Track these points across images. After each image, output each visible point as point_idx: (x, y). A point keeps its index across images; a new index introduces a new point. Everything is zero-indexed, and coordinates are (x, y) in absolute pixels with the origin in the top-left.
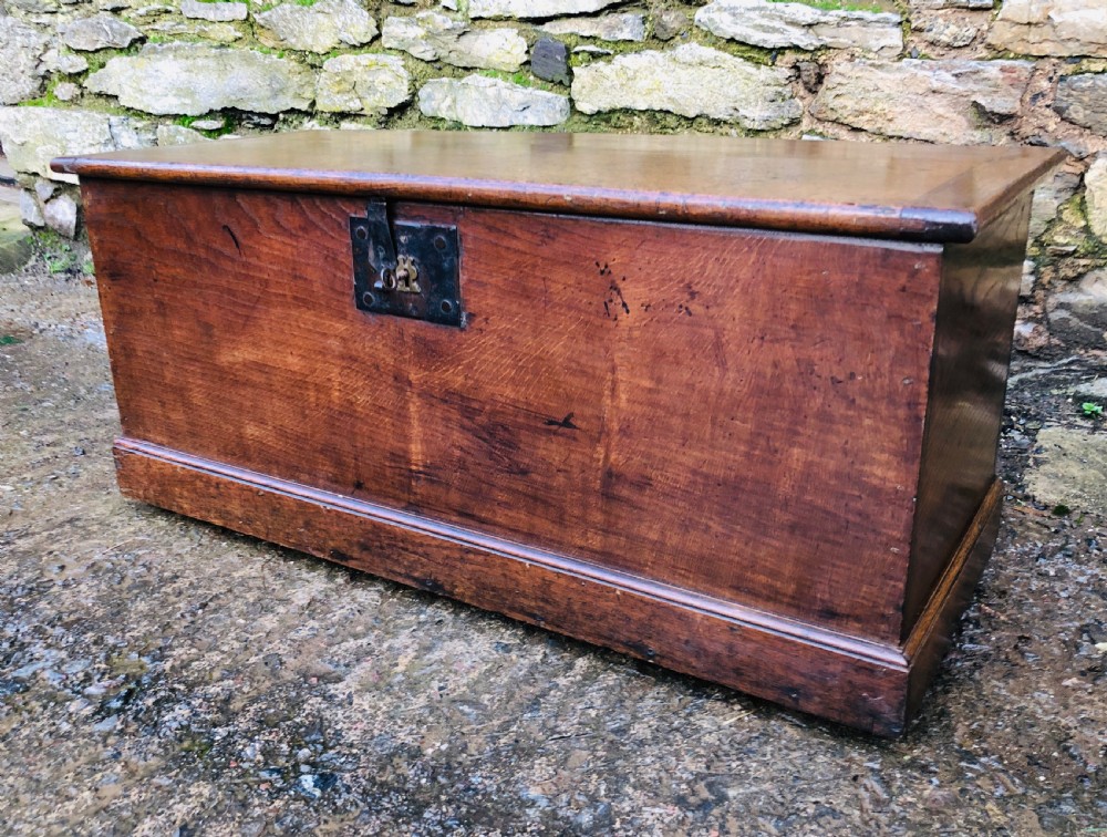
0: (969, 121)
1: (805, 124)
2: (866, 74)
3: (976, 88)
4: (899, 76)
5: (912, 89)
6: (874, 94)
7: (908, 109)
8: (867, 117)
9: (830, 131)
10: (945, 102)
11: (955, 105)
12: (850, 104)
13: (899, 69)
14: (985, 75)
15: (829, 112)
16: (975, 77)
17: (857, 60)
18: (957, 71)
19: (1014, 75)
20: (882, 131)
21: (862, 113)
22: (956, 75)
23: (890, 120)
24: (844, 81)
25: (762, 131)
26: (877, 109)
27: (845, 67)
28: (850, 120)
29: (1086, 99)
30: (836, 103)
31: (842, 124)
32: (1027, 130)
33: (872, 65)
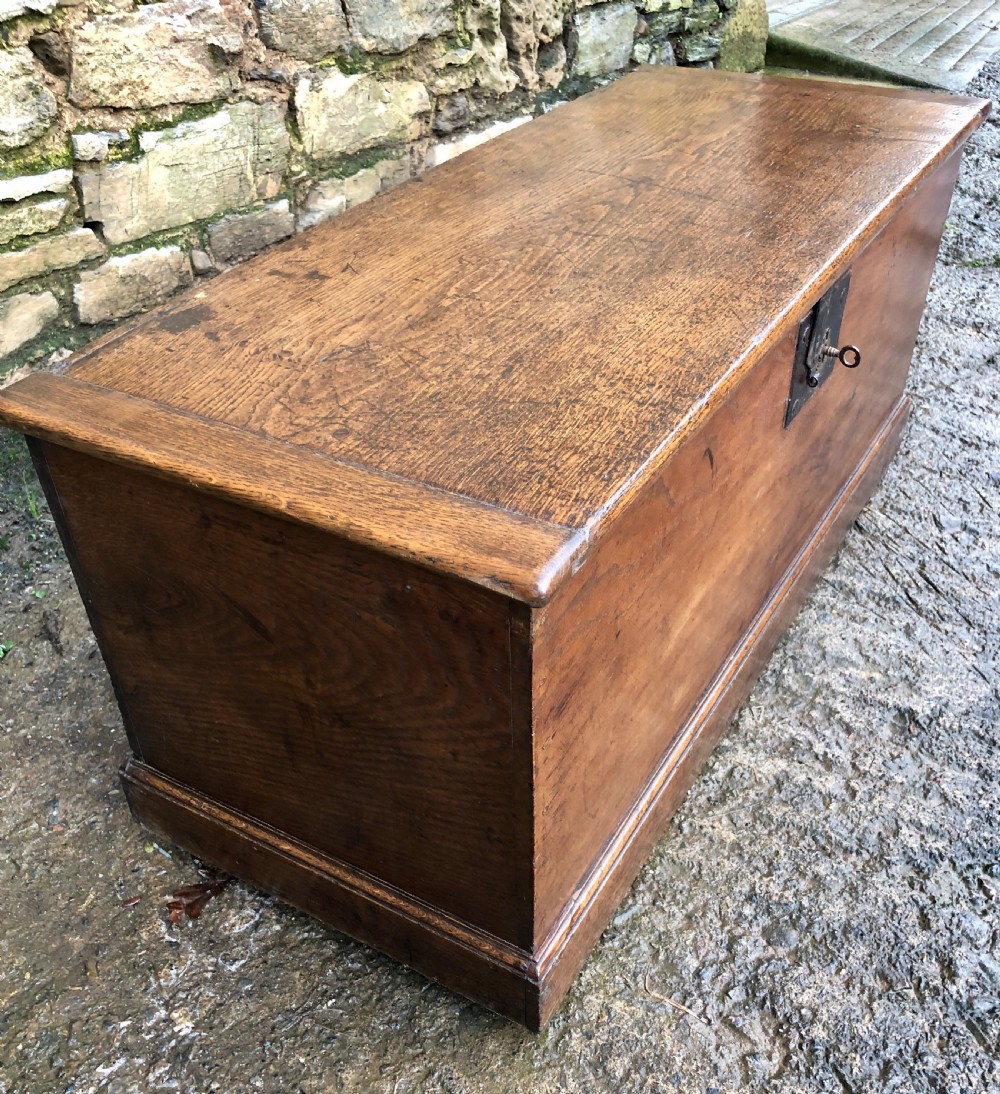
0: (209, 69)
1: (69, 120)
2: (110, 35)
3: (209, 27)
4: (142, 29)
5: (157, 43)
6: (125, 59)
7: (157, 69)
8: (126, 91)
9: (98, 122)
10: (186, 51)
11: (193, 54)
12: (107, 78)
13: (141, 21)
14: (211, 12)
15: (92, 96)
16: (203, 15)
17: (99, 18)
18: (190, 12)
19: (230, 7)
20: (145, 103)
21: (120, 87)
22: (189, 17)
23: (146, 88)
24: (91, 49)
25: (27, 145)
26: (134, 78)
27: (89, 30)
28: (113, 100)
29: (280, 21)
30: (94, 81)
31: (106, 107)
32: (249, 65)
33: (117, 21)
